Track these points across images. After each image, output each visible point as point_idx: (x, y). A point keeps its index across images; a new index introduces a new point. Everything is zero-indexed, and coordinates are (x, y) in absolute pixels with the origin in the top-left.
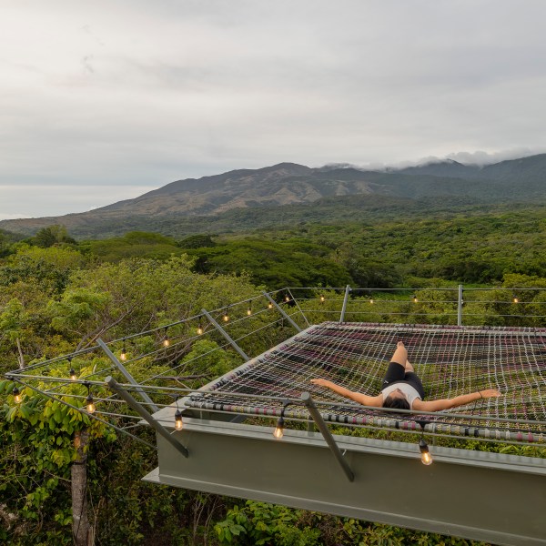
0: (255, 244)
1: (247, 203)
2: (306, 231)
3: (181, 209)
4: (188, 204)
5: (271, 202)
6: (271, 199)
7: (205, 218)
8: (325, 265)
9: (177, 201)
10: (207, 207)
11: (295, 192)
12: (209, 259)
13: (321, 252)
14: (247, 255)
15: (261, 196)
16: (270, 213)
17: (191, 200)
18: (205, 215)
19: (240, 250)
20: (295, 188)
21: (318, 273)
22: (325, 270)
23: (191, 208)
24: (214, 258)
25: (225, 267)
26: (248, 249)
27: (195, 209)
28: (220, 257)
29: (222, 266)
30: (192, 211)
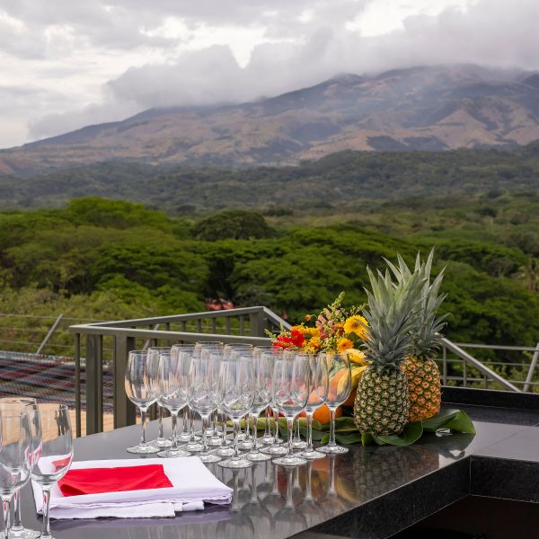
0: (345, 238)
1: (371, 141)
2: (492, 213)
3: (223, 148)
4: (238, 137)
5: (427, 140)
6: (427, 134)
7: (273, 170)
8: (501, 292)
9: (215, 130)
10: (277, 147)
11: (485, 120)
12: (238, 265)
13: (509, 263)
14: (322, 260)
15: (406, 126)
16: (422, 166)
17: (246, 129)
18: (273, 164)
19: (309, 249)
20: (485, 112)
21: (478, 308)
22: (499, 303)
23: (244, 147)
24: (249, 264)
25: (271, 284)
26: (327, 248)
27: (253, 151)
28: (264, 261)
29: (263, 281)
30: (247, 153)
